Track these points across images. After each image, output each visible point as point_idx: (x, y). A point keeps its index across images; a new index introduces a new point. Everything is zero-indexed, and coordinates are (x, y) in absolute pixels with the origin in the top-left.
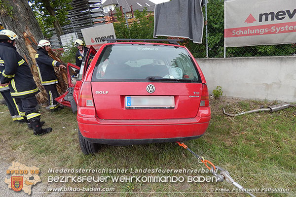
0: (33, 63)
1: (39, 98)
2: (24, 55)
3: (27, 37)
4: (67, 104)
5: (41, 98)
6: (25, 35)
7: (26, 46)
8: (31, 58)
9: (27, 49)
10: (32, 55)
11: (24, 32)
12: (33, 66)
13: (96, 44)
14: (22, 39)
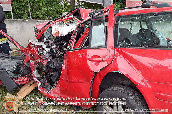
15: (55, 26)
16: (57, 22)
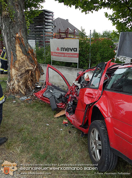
0: (17, 59)
1: (15, 89)
2: (12, 51)
3: (19, 38)
4: (45, 100)
5: (16, 89)
6: (18, 35)
7: (15, 44)
8: (16, 55)
9: (15, 47)
10: (18, 52)
11: (17, 33)
12: (16, 61)
13: (61, 52)
14: (14, 39)
15: (87, 73)
16: (89, 70)
